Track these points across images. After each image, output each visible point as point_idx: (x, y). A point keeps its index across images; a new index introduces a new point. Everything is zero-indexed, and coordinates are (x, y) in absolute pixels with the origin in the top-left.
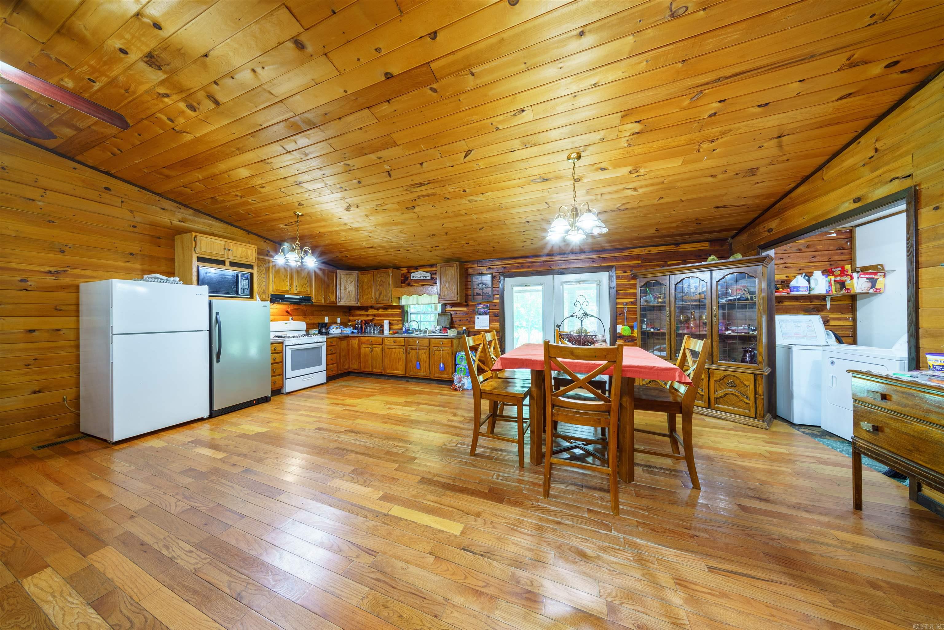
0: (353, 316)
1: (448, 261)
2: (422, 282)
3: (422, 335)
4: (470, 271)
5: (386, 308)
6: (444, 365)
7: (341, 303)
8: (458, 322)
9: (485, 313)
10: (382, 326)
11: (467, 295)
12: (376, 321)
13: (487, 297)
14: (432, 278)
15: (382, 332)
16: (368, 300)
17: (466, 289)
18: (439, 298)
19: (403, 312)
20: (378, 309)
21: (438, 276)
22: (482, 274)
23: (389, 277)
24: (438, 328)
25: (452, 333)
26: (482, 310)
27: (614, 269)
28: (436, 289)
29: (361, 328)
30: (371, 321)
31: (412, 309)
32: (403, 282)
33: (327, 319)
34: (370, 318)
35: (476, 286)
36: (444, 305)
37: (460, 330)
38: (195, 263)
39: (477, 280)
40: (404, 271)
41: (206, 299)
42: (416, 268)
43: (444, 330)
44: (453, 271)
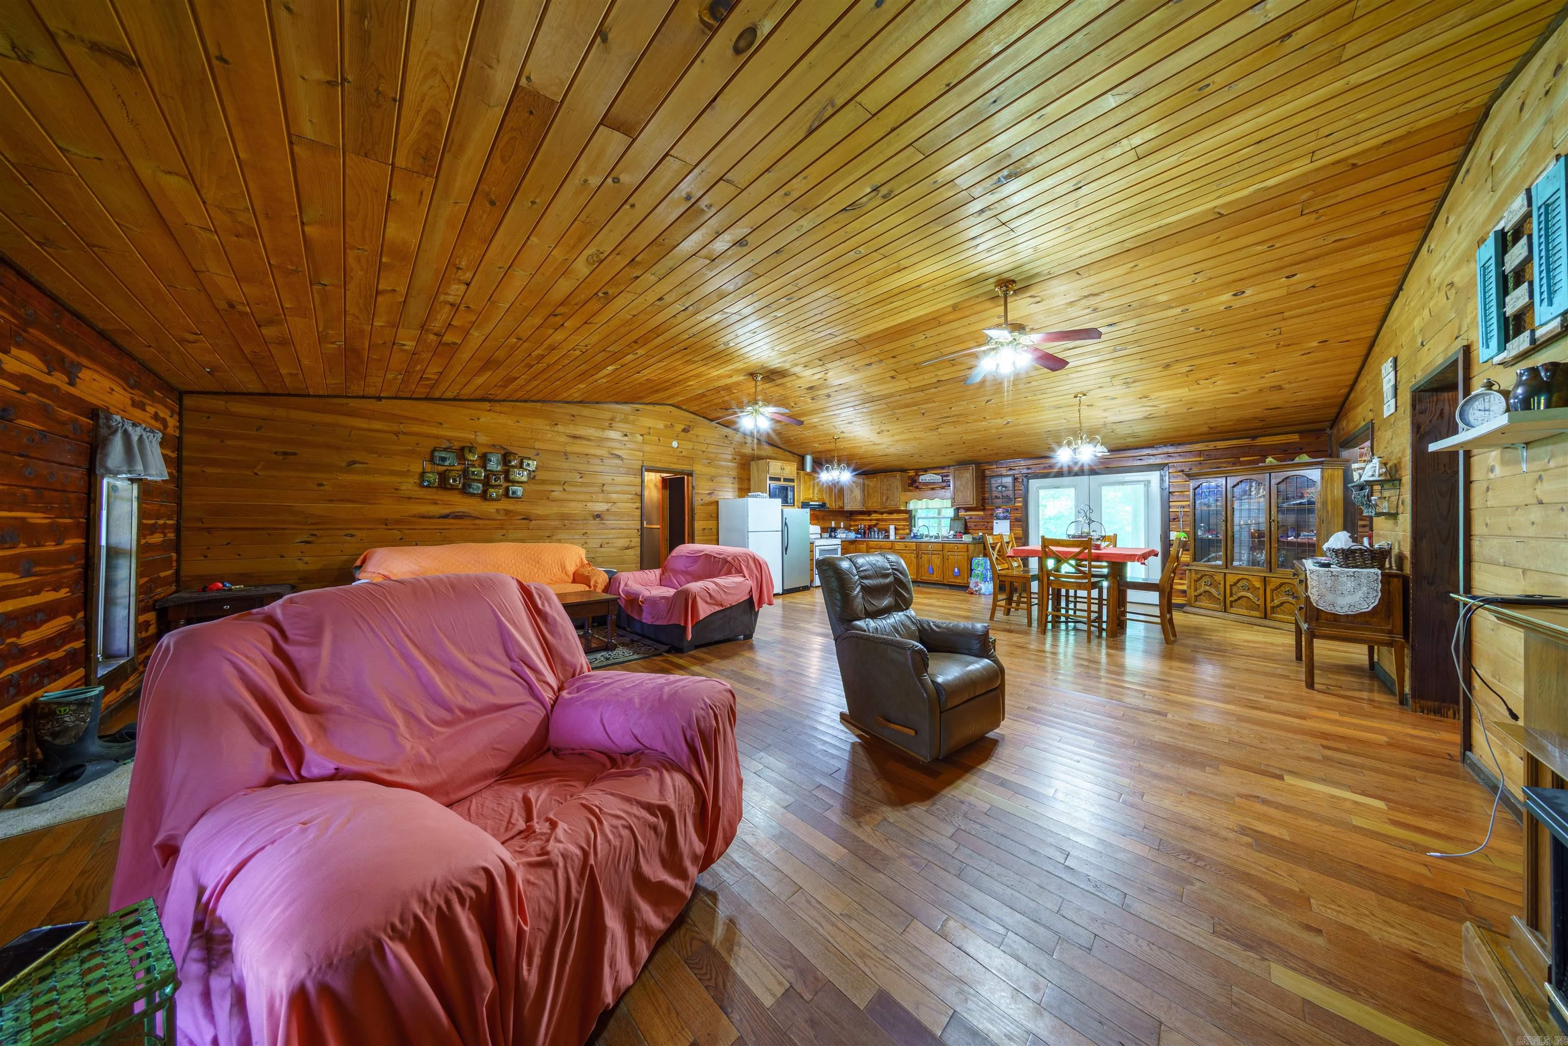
0: (854, 521)
1: (962, 464)
2: (932, 487)
3: (933, 540)
4: (988, 473)
5: (891, 513)
6: (959, 570)
7: (848, 508)
8: (973, 527)
9: (1005, 518)
10: (887, 531)
11: (984, 499)
12: (879, 526)
13: (1008, 499)
14: (943, 481)
15: (888, 537)
16: (873, 504)
17: (983, 492)
18: (952, 503)
19: (910, 517)
20: (882, 513)
21: (951, 478)
22: (1002, 476)
23: (896, 481)
24: (952, 533)
25: (967, 538)
26: (1001, 515)
27: (1166, 468)
28: (948, 493)
29: (865, 533)
30: (875, 526)
31: (920, 514)
32: (911, 485)
33: (833, 524)
34: (874, 523)
35: (994, 489)
36: (957, 510)
37: (975, 535)
38: (768, 482)
39: (995, 482)
40: (912, 473)
41: (780, 507)
42: (926, 470)
43: (958, 535)
44: (968, 475)
